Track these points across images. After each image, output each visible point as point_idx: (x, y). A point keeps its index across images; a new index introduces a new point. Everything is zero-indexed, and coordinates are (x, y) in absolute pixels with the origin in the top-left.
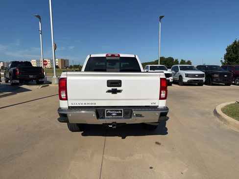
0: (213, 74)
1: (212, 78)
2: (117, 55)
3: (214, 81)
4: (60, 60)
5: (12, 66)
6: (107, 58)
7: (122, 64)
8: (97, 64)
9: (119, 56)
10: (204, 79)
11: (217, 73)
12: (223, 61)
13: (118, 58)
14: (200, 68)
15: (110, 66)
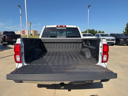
0: (120, 39)
1: (119, 41)
2: (64, 26)
3: (121, 43)
4: (33, 31)
5: (3, 34)
6: (57, 28)
7: (68, 32)
8: (51, 33)
9: (66, 26)
10: (115, 42)
11: (122, 38)
12: (125, 31)
13: (65, 28)
14: (112, 35)
15: (60, 34)
